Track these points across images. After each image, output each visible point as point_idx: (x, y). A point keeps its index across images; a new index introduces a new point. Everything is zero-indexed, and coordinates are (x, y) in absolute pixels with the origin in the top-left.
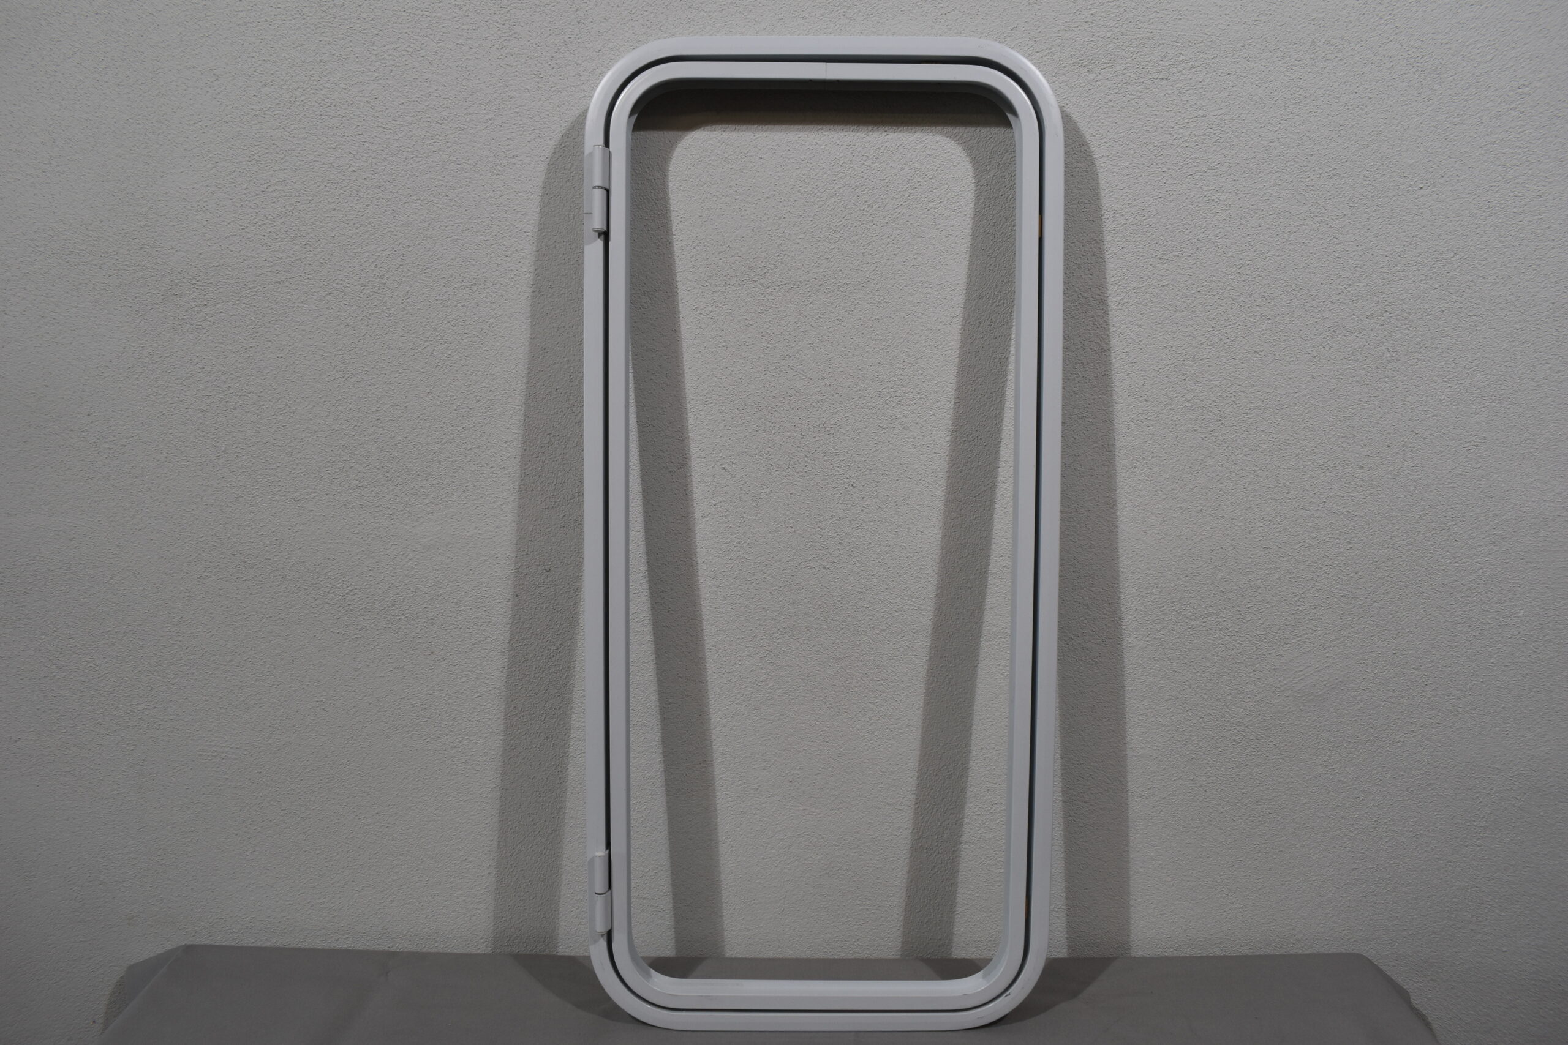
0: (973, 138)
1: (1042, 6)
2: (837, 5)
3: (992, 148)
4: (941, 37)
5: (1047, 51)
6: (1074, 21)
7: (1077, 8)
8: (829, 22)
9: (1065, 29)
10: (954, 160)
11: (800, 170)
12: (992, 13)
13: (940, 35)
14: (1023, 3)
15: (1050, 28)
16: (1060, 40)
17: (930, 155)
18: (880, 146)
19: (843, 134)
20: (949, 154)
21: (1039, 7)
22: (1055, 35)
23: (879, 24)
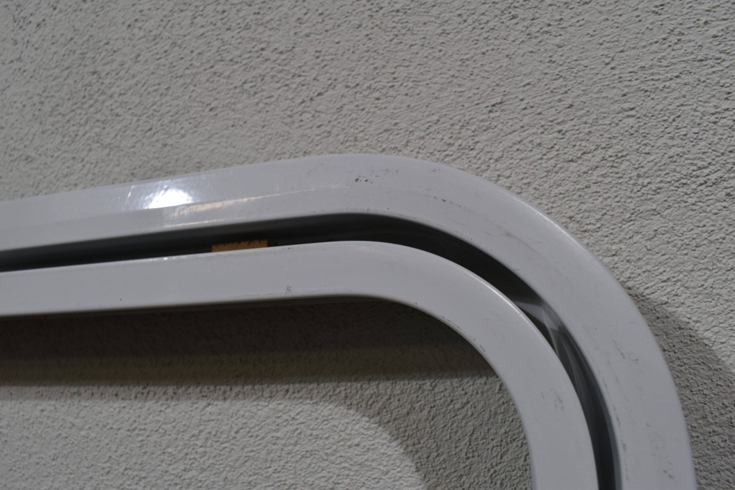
0: (417, 405)
1: (567, 36)
2: (82, 122)
3: (470, 429)
4: (307, 157)
5: (600, 154)
6: (665, 63)
7: (669, 25)
8: (71, 162)
9: (643, 87)
10: (374, 464)
11: (51, 479)
12: (430, 75)
13: (305, 153)
14: (511, 38)
15: (600, 91)
16: (631, 121)
17: (311, 453)
18: (196, 432)
19: (118, 404)
20: (358, 450)
21: (558, 41)
22: (616, 107)
23: (168, 148)
